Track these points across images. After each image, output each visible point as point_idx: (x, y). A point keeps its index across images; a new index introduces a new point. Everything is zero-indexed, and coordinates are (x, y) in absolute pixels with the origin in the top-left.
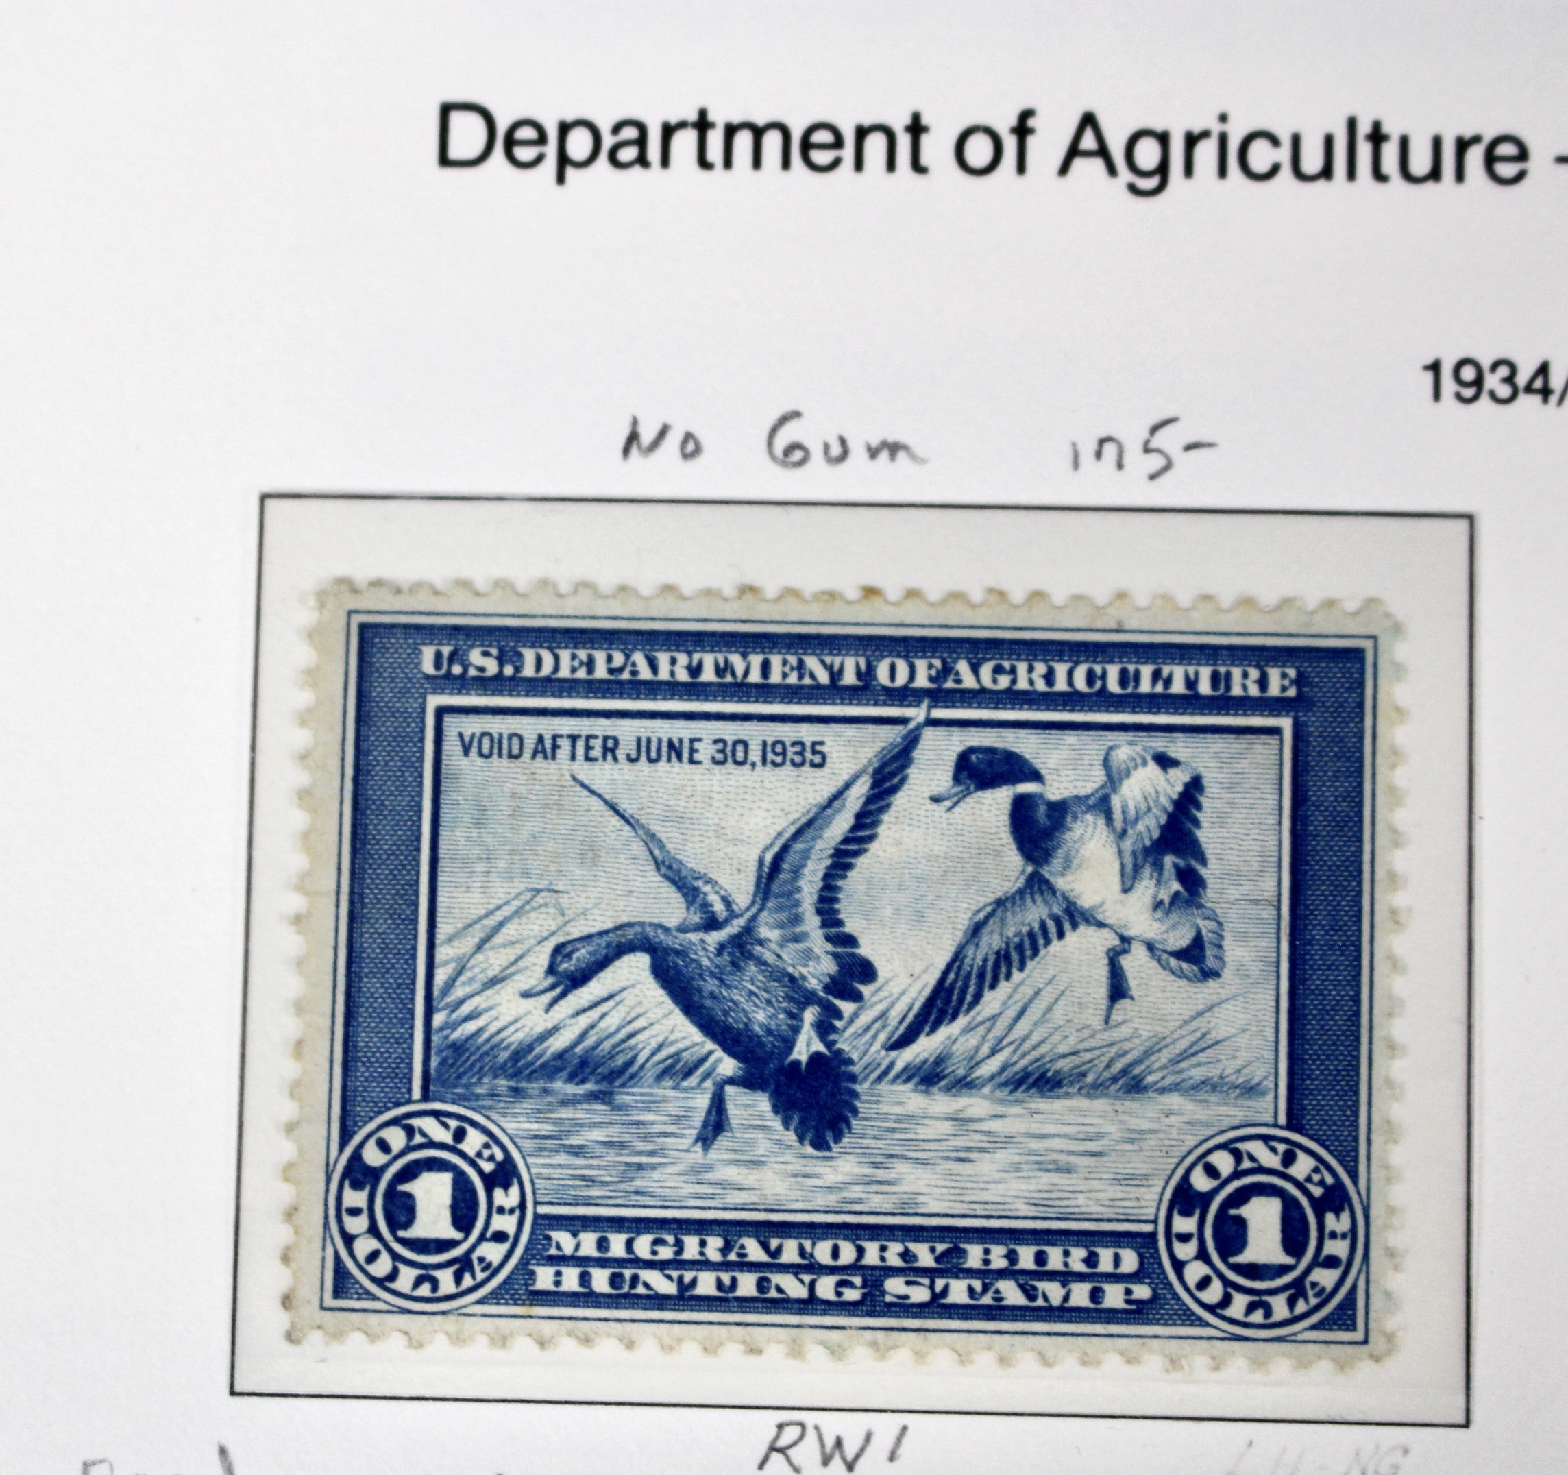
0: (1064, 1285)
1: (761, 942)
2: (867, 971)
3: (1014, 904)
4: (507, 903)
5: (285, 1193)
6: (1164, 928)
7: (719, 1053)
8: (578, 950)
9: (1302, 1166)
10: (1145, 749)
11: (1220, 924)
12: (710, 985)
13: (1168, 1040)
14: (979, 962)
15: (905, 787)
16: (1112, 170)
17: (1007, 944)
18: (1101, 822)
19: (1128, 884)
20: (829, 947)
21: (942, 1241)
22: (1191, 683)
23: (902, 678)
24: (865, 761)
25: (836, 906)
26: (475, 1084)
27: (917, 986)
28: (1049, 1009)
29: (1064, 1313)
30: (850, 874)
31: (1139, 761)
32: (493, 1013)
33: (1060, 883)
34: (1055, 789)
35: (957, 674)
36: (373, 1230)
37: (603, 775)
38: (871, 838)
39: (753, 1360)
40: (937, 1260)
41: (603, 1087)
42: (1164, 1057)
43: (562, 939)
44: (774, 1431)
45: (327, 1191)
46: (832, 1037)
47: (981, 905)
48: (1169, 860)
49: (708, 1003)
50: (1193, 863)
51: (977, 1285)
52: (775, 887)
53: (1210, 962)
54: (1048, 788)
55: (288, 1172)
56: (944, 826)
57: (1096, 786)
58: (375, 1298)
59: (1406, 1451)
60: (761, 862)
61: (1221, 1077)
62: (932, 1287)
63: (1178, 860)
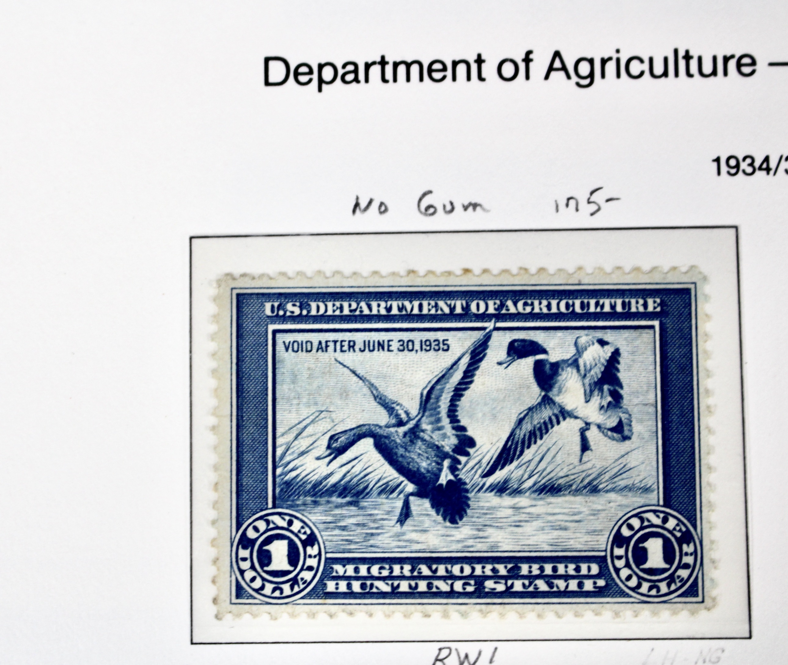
0: (566, 581)
1: (423, 431)
2: (471, 443)
3: (536, 410)
4: (307, 418)
5: (213, 552)
6: (605, 418)
7: (406, 482)
8: (341, 437)
9: (671, 523)
10: (593, 337)
11: (630, 415)
12: (401, 451)
13: (608, 469)
14: (522, 436)
15: (486, 358)
16: (569, 77)
17: (534, 427)
18: (575, 371)
19: (588, 400)
20: (454, 432)
21: (510, 563)
22: (613, 307)
23: (482, 309)
24: (467, 347)
25: (457, 414)
26: (296, 500)
27: (495, 448)
28: (554, 456)
29: (566, 594)
30: (463, 399)
31: (591, 343)
32: (303, 468)
33: (557, 399)
34: (553, 357)
35: (507, 306)
36: (253, 567)
37: (349, 358)
38: (471, 382)
39: (426, 620)
40: (508, 571)
41: (354, 499)
42: (607, 476)
43: (333, 433)
44: (437, 652)
45: (231, 551)
46: (457, 473)
47: (522, 410)
48: (606, 387)
49: (400, 459)
50: (617, 388)
51: (527, 582)
52: (429, 406)
53: (626, 433)
54: (550, 356)
55: (214, 542)
56: (504, 375)
57: (572, 355)
58: (255, 598)
59: (723, 651)
60: (422, 395)
61: (633, 485)
62: (506, 584)
63: (610, 387)
